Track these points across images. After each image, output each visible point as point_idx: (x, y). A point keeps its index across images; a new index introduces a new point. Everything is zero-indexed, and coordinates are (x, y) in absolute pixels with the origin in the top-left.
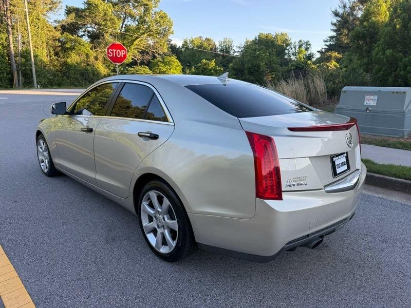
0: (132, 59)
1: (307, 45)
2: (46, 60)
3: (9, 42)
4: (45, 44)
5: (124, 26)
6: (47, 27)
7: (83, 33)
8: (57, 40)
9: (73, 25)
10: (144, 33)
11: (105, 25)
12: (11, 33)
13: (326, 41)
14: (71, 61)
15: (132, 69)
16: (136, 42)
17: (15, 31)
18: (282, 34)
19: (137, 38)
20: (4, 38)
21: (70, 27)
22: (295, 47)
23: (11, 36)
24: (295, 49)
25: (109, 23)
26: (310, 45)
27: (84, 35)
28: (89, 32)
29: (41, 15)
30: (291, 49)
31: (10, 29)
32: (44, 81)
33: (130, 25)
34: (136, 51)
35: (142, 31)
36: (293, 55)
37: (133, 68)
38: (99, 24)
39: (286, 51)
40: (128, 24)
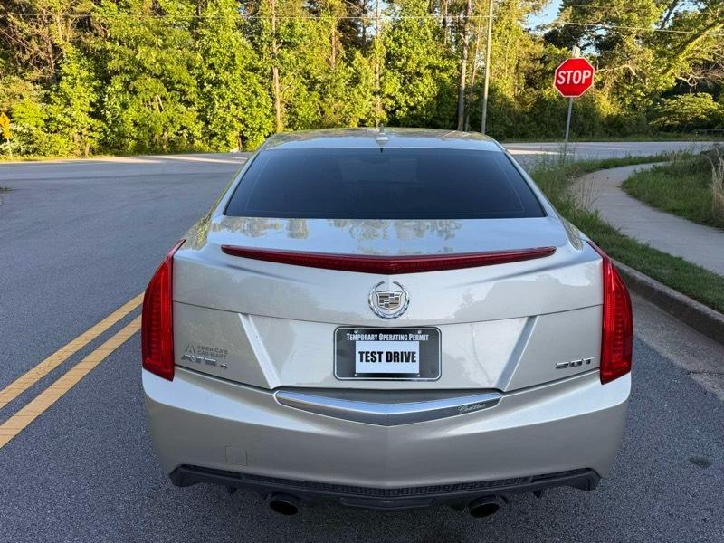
0: (677, 80)
2: (509, 95)
3: (461, 72)
4: (513, 68)
5: (672, 15)
6: (521, 40)
7: (586, 42)
8: (538, 59)
9: (570, 30)
10: (713, 25)
11: (628, 22)
12: (466, 57)
14: (549, 95)
15: (675, 101)
16: (691, 46)
17: (472, 53)
19: (695, 37)
20: (455, 66)
21: (565, 33)
23: (465, 61)
25: (635, 16)
27: (588, 45)
28: (598, 37)
29: (514, 22)
31: (466, 52)
32: (500, 129)
33: (685, 12)
34: (686, 65)
35: (710, 21)
37: (676, 98)
38: (618, 21)
40: (681, 11)
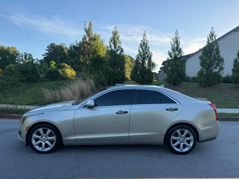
1: (30, 56)
13: (43, 55)
18: (12, 48)
22: (22, 56)
24: (22, 57)
26: (31, 56)
30: (20, 57)
36: (21, 60)
39: (17, 58)
